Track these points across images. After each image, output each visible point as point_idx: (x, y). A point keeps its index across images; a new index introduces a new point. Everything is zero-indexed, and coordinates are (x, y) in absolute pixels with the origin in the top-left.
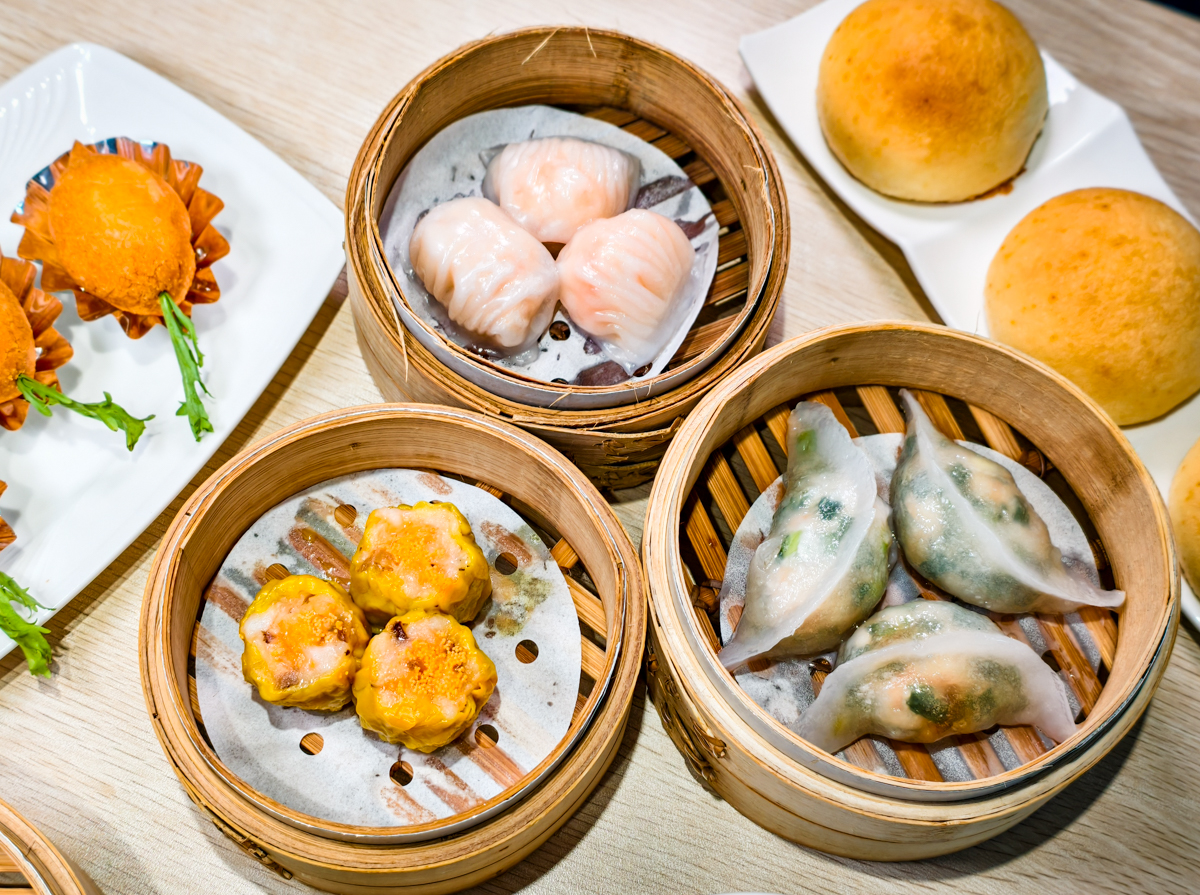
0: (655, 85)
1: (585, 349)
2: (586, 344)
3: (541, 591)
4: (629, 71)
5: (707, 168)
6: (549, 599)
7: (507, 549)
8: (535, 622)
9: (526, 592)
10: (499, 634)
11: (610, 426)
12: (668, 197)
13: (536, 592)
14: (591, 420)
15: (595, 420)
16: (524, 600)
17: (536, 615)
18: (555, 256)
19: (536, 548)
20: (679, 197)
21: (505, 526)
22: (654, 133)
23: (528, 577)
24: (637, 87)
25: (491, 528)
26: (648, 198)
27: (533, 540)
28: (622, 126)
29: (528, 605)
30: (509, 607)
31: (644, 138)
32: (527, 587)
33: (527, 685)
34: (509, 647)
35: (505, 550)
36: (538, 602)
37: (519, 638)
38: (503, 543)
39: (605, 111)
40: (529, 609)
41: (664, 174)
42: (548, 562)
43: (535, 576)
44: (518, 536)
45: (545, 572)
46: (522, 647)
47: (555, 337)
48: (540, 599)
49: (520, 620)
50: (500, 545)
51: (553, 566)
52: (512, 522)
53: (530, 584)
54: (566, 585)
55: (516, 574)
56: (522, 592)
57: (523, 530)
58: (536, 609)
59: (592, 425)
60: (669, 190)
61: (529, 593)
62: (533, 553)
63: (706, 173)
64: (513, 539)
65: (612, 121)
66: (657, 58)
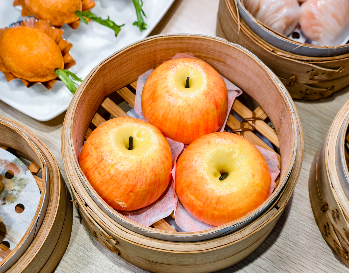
3: (23, 183)
6: (27, 186)
7: (10, 169)
8: (22, 196)
9: (18, 184)
10: (7, 203)
13: (22, 184)
16: (17, 188)
17: (23, 193)
19: (22, 166)
21: (8, 160)
23: (18, 179)
25: (2, 162)
27: (20, 164)
29: (19, 189)
30: (11, 192)
32: (18, 182)
33: (21, 222)
34: (12, 208)
35: (9, 169)
36: (23, 188)
37: (16, 203)
38: (7, 167)
40: (19, 191)
42: (26, 172)
43: (21, 177)
44: (14, 163)
45: (25, 175)
46: (18, 208)
48: (24, 186)
49: (16, 196)
50: (7, 168)
51: (29, 173)
52: (11, 157)
53: (19, 181)
54: (34, 179)
55: (13, 178)
56: (16, 185)
57: (16, 160)
58: (23, 191)
61: (19, 185)
62: (20, 169)
64: (12, 164)
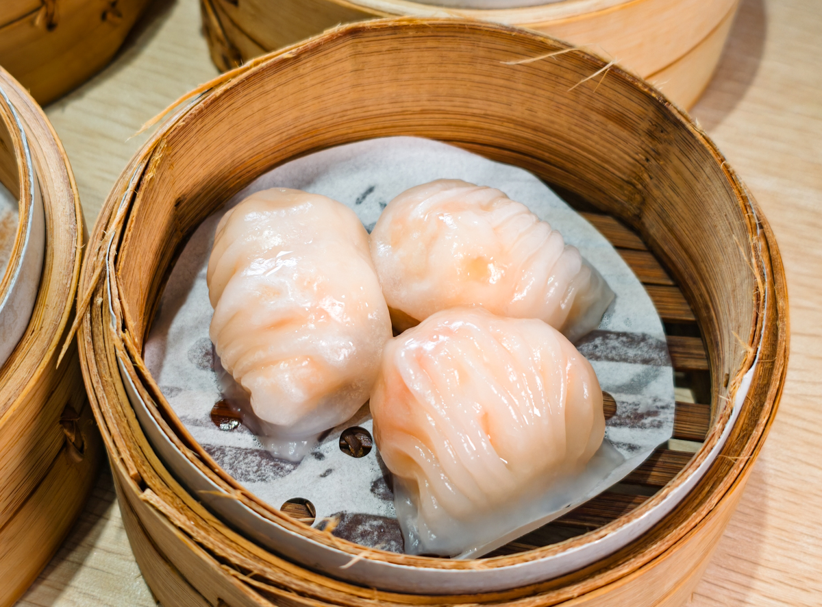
0: (678, 194)
1: (375, 486)
2: (379, 480)
4: (653, 162)
5: (703, 353)
11: (273, 590)
12: (625, 360)
14: (250, 564)
15: (256, 567)
18: (397, 331)
20: (639, 368)
22: (658, 275)
24: (656, 192)
26: (596, 347)
28: (619, 248)
31: (638, 275)
39: (609, 220)
41: (638, 330)
47: (344, 447)
59: (245, 571)
60: (631, 353)
63: (699, 357)
65: (609, 237)
66: (688, 144)
